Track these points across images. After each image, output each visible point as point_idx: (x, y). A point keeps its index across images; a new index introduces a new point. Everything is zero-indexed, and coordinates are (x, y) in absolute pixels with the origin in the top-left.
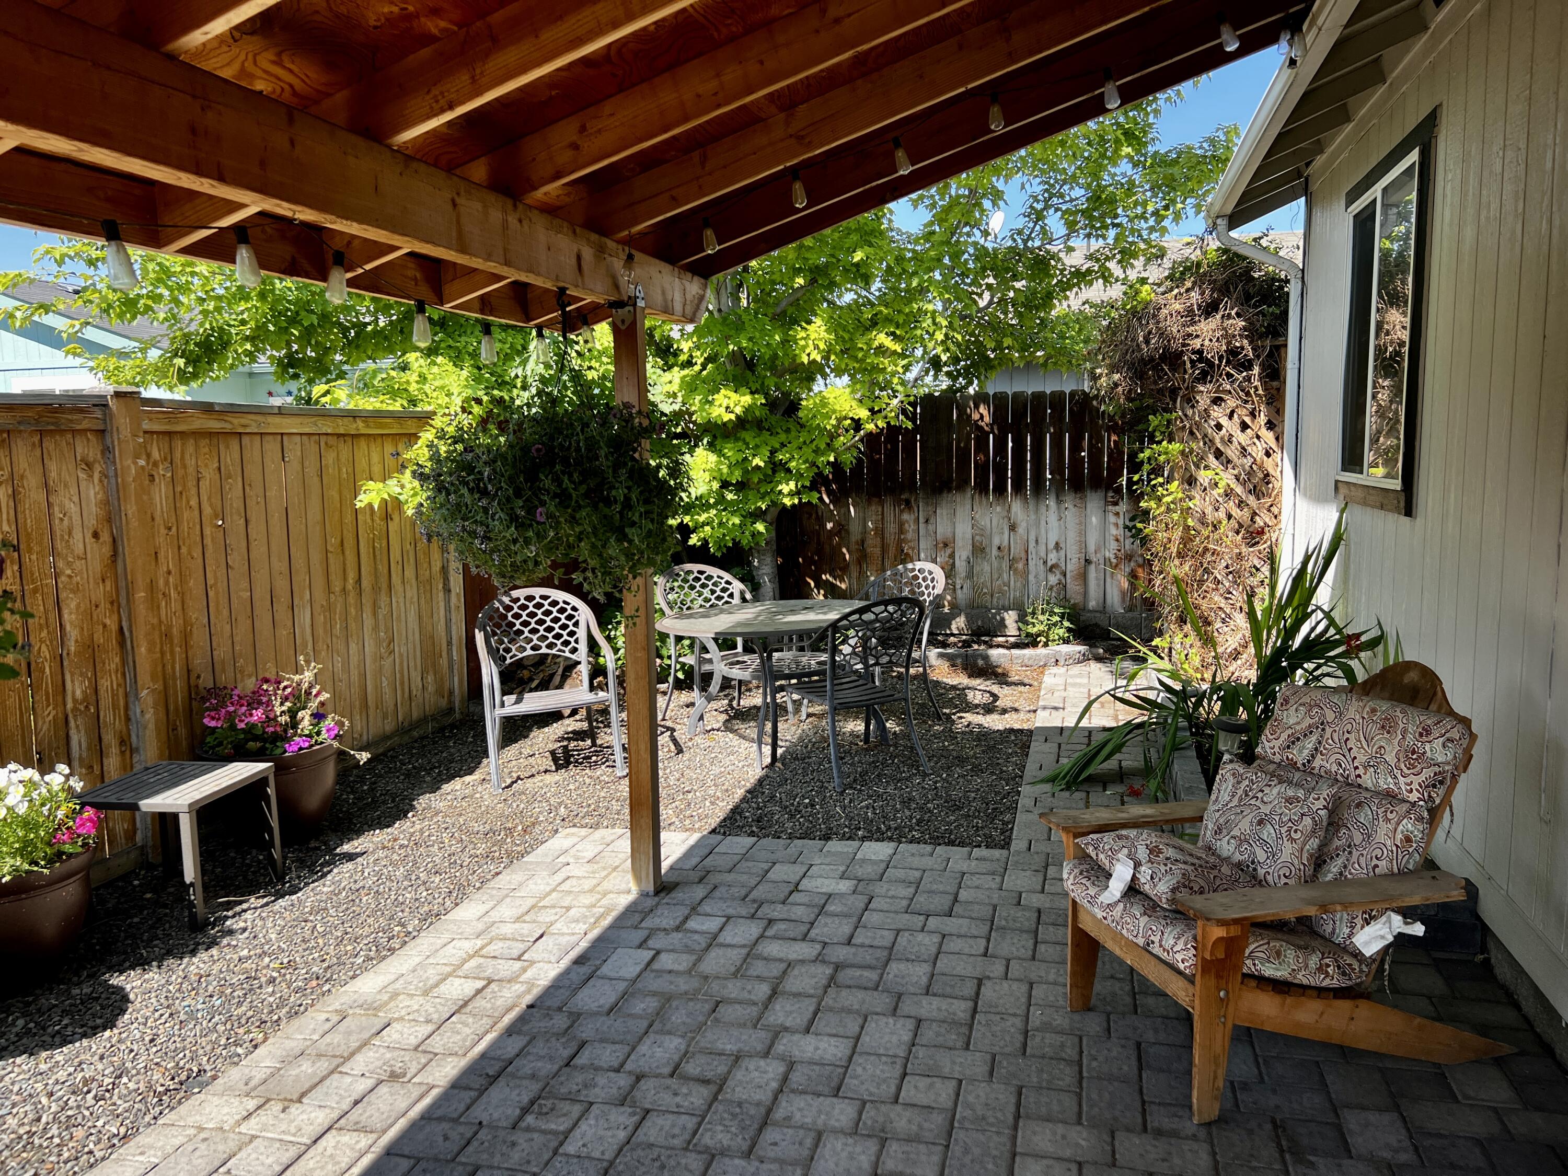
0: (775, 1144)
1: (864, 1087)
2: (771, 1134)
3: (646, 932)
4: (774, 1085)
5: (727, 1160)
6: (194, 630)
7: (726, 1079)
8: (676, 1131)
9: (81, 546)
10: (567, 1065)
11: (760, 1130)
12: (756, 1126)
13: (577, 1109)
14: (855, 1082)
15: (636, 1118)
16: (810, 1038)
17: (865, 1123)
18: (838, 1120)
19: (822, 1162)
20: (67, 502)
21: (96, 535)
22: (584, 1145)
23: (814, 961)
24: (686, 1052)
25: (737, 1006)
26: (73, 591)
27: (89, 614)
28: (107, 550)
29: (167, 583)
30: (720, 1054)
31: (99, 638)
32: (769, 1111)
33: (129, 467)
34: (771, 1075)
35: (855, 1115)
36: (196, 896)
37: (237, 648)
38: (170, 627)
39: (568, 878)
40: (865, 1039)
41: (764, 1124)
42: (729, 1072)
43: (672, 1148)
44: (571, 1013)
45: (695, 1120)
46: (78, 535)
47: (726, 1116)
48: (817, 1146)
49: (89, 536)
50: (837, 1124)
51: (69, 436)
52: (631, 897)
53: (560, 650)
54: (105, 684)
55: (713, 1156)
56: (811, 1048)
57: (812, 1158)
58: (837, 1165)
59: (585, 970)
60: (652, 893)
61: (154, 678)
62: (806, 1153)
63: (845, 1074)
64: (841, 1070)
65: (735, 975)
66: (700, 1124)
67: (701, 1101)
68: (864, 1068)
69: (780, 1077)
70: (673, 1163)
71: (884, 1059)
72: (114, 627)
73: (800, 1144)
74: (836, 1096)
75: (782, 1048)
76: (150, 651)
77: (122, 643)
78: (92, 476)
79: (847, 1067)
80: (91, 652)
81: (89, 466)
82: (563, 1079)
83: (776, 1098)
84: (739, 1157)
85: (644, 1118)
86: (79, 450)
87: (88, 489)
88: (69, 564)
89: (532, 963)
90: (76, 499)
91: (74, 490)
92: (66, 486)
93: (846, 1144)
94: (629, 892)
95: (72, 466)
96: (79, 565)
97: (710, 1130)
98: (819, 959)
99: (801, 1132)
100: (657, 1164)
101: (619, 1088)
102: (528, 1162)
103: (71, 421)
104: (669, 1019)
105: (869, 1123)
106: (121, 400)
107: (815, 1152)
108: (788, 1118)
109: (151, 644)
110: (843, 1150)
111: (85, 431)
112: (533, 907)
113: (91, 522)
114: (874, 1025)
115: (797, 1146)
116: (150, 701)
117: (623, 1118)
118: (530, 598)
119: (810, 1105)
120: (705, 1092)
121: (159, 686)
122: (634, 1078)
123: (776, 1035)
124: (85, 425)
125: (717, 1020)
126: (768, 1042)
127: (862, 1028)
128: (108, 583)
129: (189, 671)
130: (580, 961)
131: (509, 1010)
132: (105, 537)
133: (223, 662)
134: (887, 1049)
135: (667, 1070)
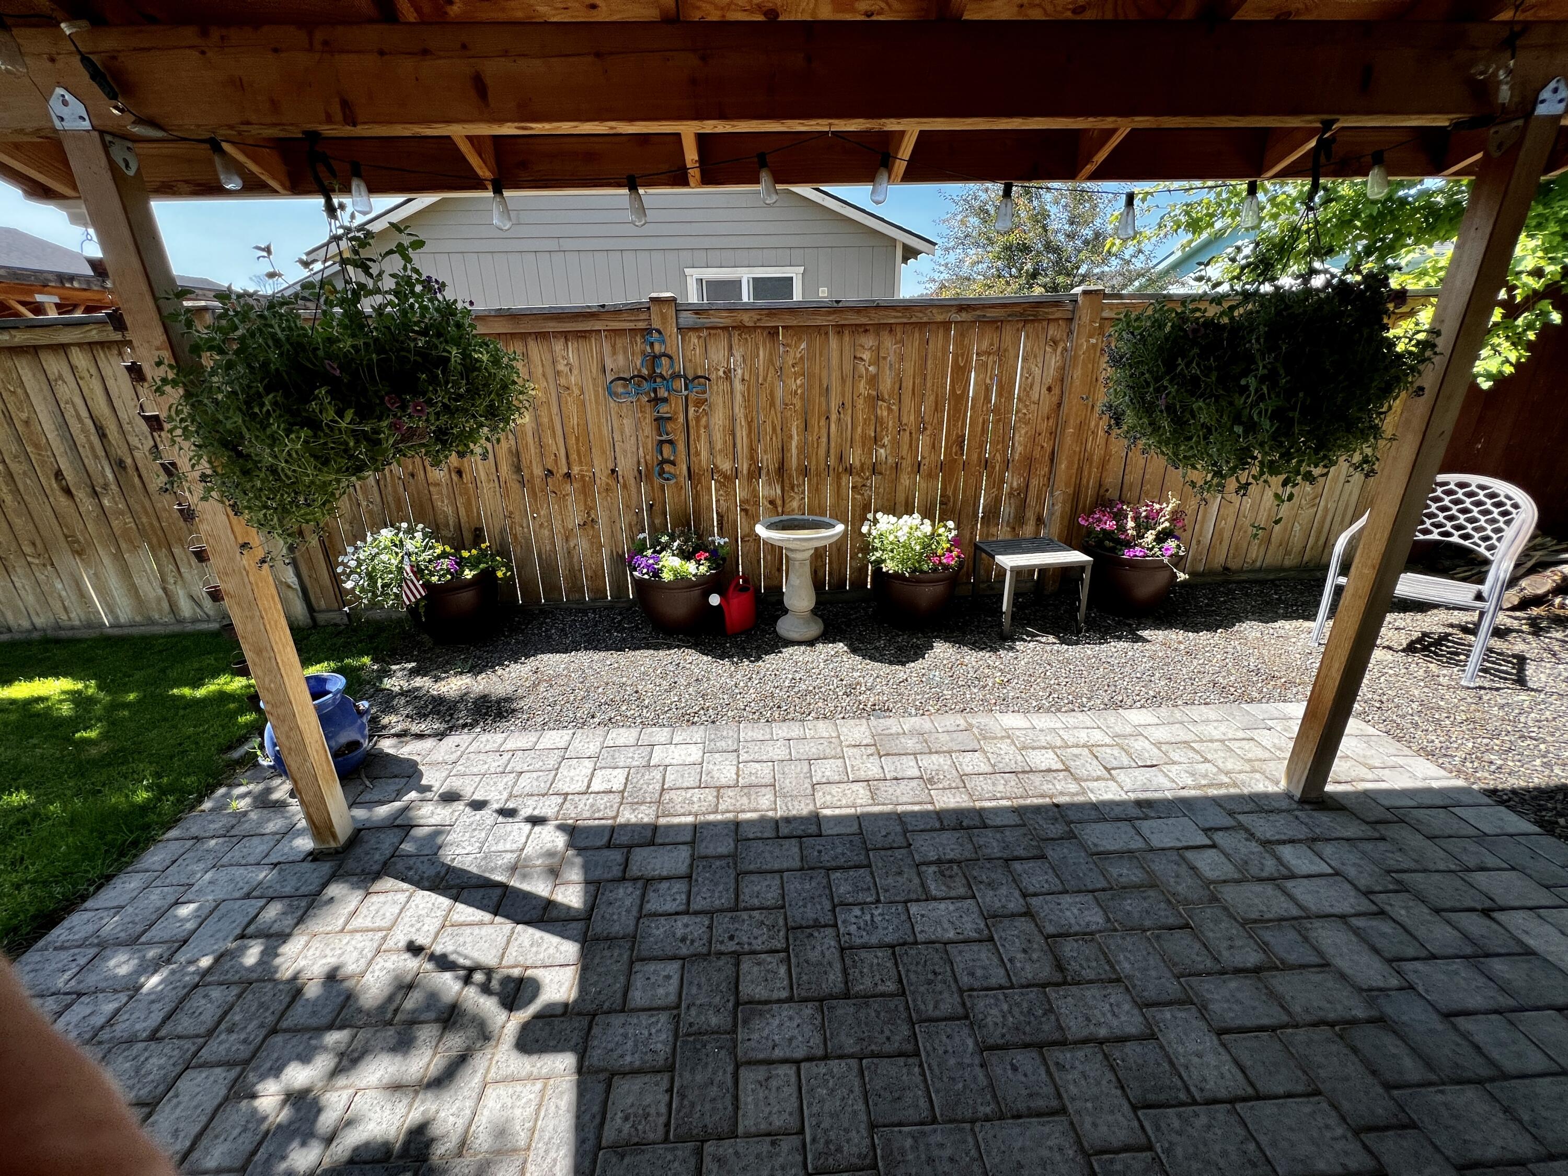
0: (1015, 1069)
1: (1175, 1138)
2: (1026, 1060)
3: (1234, 823)
4: (1103, 1032)
5: (966, 1031)
6: (1112, 460)
7: (1078, 983)
8: (979, 973)
9: (1037, 396)
10: (1007, 860)
11: (1026, 1046)
12: (1028, 1039)
13: (962, 891)
14: (1176, 1124)
15: (974, 935)
16: (1210, 1041)
17: (1112, 1162)
18: (1095, 1125)
19: (1018, 1130)
20: (1033, 366)
21: (1049, 389)
22: (923, 916)
23: (1361, 990)
24: (1092, 933)
25: (1197, 946)
26: (1025, 424)
27: (1033, 439)
28: (1055, 399)
29: (1097, 425)
30: (1109, 962)
31: (1037, 453)
32: (1062, 1043)
33: (1082, 345)
34: (1115, 1023)
35: (1116, 1144)
36: (1006, 620)
37: (1147, 477)
38: (1092, 455)
39: (1252, 739)
40: (1268, 1108)
41: (1039, 1046)
42: (1091, 982)
43: (956, 980)
44: (1071, 830)
45: (1004, 981)
46: (1036, 388)
47: (1025, 1005)
48: (1039, 1115)
49: (1044, 390)
50: (1088, 1126)
51: (1045, 323)
52: (1271, 788)
53: (1475, 543)
54: (1034, 482)
55: (967, 1017)
56: (1192, 1047)
57: (1019, 1117)
58: (1022, 1149)
59: (1135, 812)
60: (1296, 799)
61: (1067, 485)
62: (1021, 1106)
63: (1182, 1104)
64: (1183, 1096)
65: (1245, 923)
66: (1001, 988)
67: (1030, 976)
68: (1209, 1127)
69: (1118, 1032)
70: (939, 987)
71: (1252, 1147)
72: (1049, 450)
73: (1031, 1095)
74: (1135, 1108)
75: (1168, 1015)
76: (1069, 467)
77: (1052, 460)
78: (1055, 350)
79: (1195, 1103)
80: (1029, 462)
81: (1055, 343)
82: (988, 865)
83: (1085, 1041)
84: (976, 1042)
85: (980, 941)
86: (1050, 332)
87: (1050, 358)
88: (1026, 406)
89: (1113, 779)
90: (1040, 365)
91: (1040, 360)
92: (1035, 357)
93: (1060, 1150)
94: (1277, 783)
95: (1042, 344)
96: (1033, 407)
97: (997, 999)
98: (1370, 994)
99: (1049, 1090)
100: (930, 976)
101: (1003, 907)
102: (886, 891)
103: (1047, 313)
104: (1125, 899)
105: (1118, 1167)
106: (1088, 297)
107: (1030, 1116)
108: (1060, 1066)
109: (1070, 464)
110: (1051, 1148)
111: (1057, 320)
112: (1185, 742)
113: (1049, 381)
114: (1307, 1109)
115: (1024, 1092)
116: (1061, 499)
117: (971, 925)
118: (1461, 485)
119: (1098, 1084)
120: (1046, 972)
121: (1070, 491)
122: (1024, 910)
123: (1184, 1002)
124: (1058, 315)
125: (1158, 937)
126: (1164, 997)
127: (1289, 1096)
128: (1051, 421)
129: (1100, 486)
130: (1139, 803)
131: (1042, 796)
132: (1056, 391)
133: (1131, 484)
134: (1274, 1144)
135: (1050, 929)
